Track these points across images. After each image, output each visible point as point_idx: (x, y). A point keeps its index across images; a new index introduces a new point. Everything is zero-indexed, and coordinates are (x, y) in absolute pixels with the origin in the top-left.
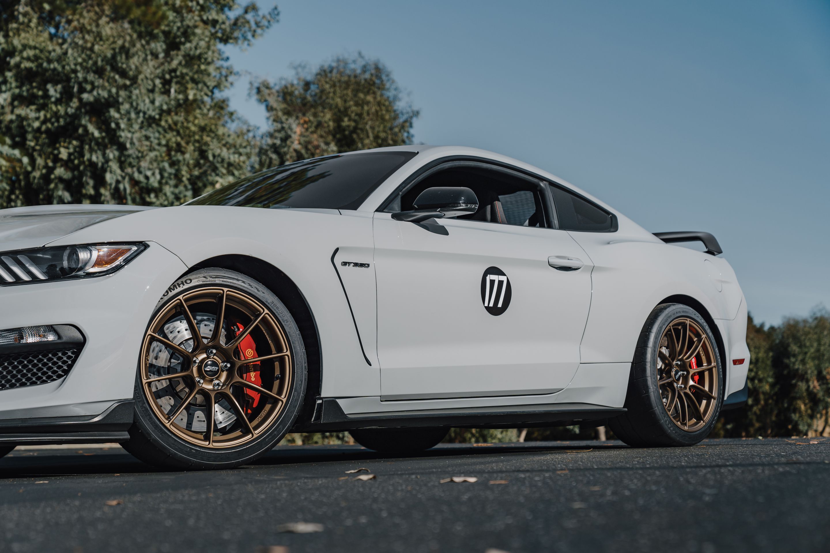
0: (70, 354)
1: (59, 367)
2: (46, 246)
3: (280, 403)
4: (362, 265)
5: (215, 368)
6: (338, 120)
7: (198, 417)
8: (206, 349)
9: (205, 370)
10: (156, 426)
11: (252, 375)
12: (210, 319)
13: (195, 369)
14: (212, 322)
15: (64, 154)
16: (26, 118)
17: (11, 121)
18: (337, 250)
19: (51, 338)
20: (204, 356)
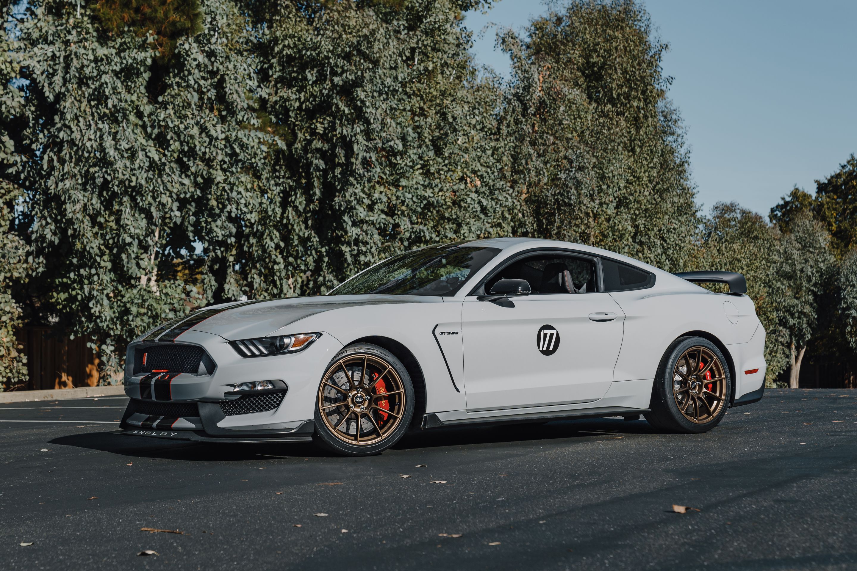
0: (280, 395)
1: (275, 402)
2: (268, 336)
3: (398, 419)
4: (453, 333)
5: (361, 400)
8: (356, 389)
9: (355, 401)
10: (327, 433)
11: (383, 404)
12: (358, 370)
13: (350, 400)
14: (360, 372)
18: (437, 326)
19: (270, 387)
20: (356, 392)
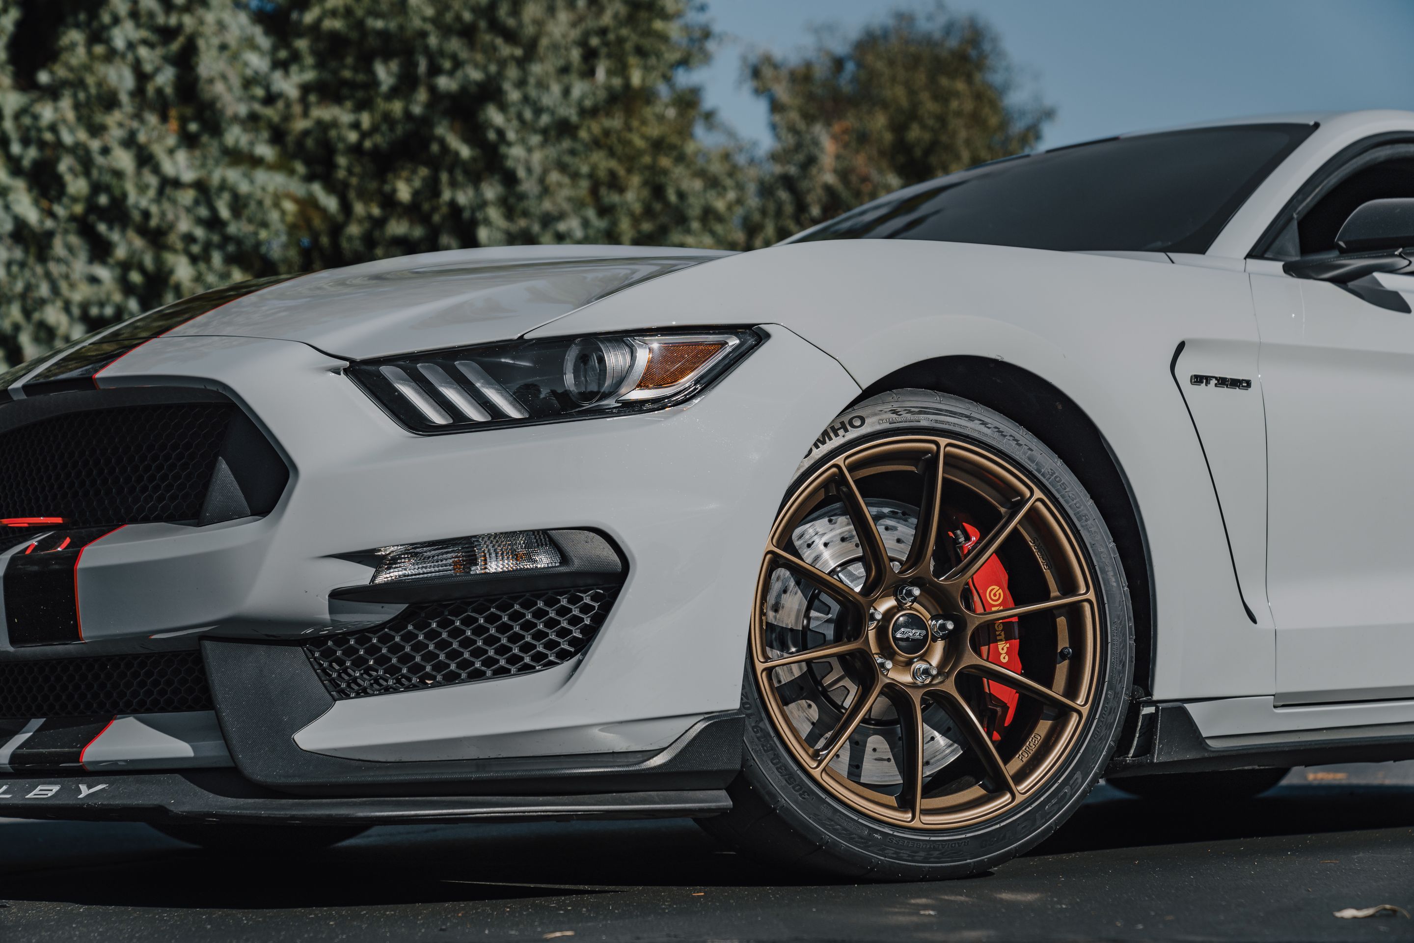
0: (587, 600)
1: (563, 633)
2: (526, 337)
3: (1075, 718)
4: (1235, 383)
5: (915, 633)
6: (899, 128)
7: (874, 750)
8: (897, 589)
9: (895, 638)
10: (790, 777)
11: (1003, 649)
12: (897, 513)
13: (872, 634)
14: (901, 521)
15: (404, 192)
16: (334, 124)
17: (306, 133)
18: (1181, 346)
19: (543, 560)
20: (891, 603)
